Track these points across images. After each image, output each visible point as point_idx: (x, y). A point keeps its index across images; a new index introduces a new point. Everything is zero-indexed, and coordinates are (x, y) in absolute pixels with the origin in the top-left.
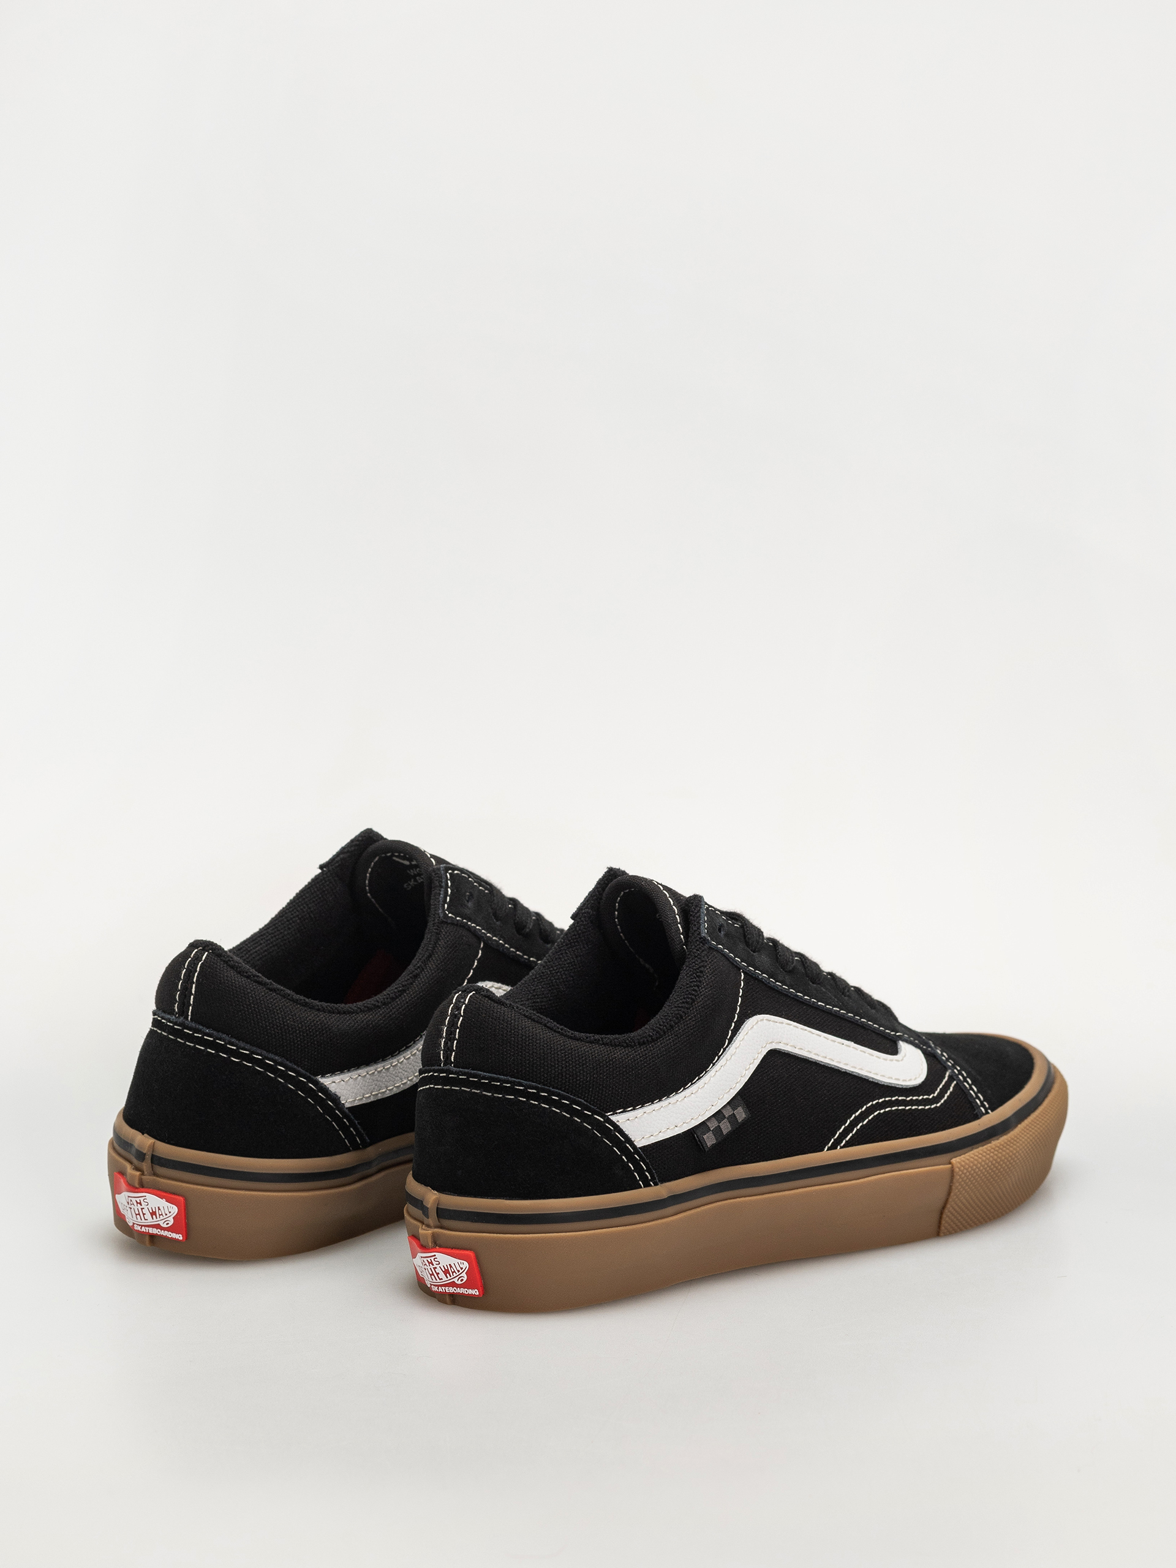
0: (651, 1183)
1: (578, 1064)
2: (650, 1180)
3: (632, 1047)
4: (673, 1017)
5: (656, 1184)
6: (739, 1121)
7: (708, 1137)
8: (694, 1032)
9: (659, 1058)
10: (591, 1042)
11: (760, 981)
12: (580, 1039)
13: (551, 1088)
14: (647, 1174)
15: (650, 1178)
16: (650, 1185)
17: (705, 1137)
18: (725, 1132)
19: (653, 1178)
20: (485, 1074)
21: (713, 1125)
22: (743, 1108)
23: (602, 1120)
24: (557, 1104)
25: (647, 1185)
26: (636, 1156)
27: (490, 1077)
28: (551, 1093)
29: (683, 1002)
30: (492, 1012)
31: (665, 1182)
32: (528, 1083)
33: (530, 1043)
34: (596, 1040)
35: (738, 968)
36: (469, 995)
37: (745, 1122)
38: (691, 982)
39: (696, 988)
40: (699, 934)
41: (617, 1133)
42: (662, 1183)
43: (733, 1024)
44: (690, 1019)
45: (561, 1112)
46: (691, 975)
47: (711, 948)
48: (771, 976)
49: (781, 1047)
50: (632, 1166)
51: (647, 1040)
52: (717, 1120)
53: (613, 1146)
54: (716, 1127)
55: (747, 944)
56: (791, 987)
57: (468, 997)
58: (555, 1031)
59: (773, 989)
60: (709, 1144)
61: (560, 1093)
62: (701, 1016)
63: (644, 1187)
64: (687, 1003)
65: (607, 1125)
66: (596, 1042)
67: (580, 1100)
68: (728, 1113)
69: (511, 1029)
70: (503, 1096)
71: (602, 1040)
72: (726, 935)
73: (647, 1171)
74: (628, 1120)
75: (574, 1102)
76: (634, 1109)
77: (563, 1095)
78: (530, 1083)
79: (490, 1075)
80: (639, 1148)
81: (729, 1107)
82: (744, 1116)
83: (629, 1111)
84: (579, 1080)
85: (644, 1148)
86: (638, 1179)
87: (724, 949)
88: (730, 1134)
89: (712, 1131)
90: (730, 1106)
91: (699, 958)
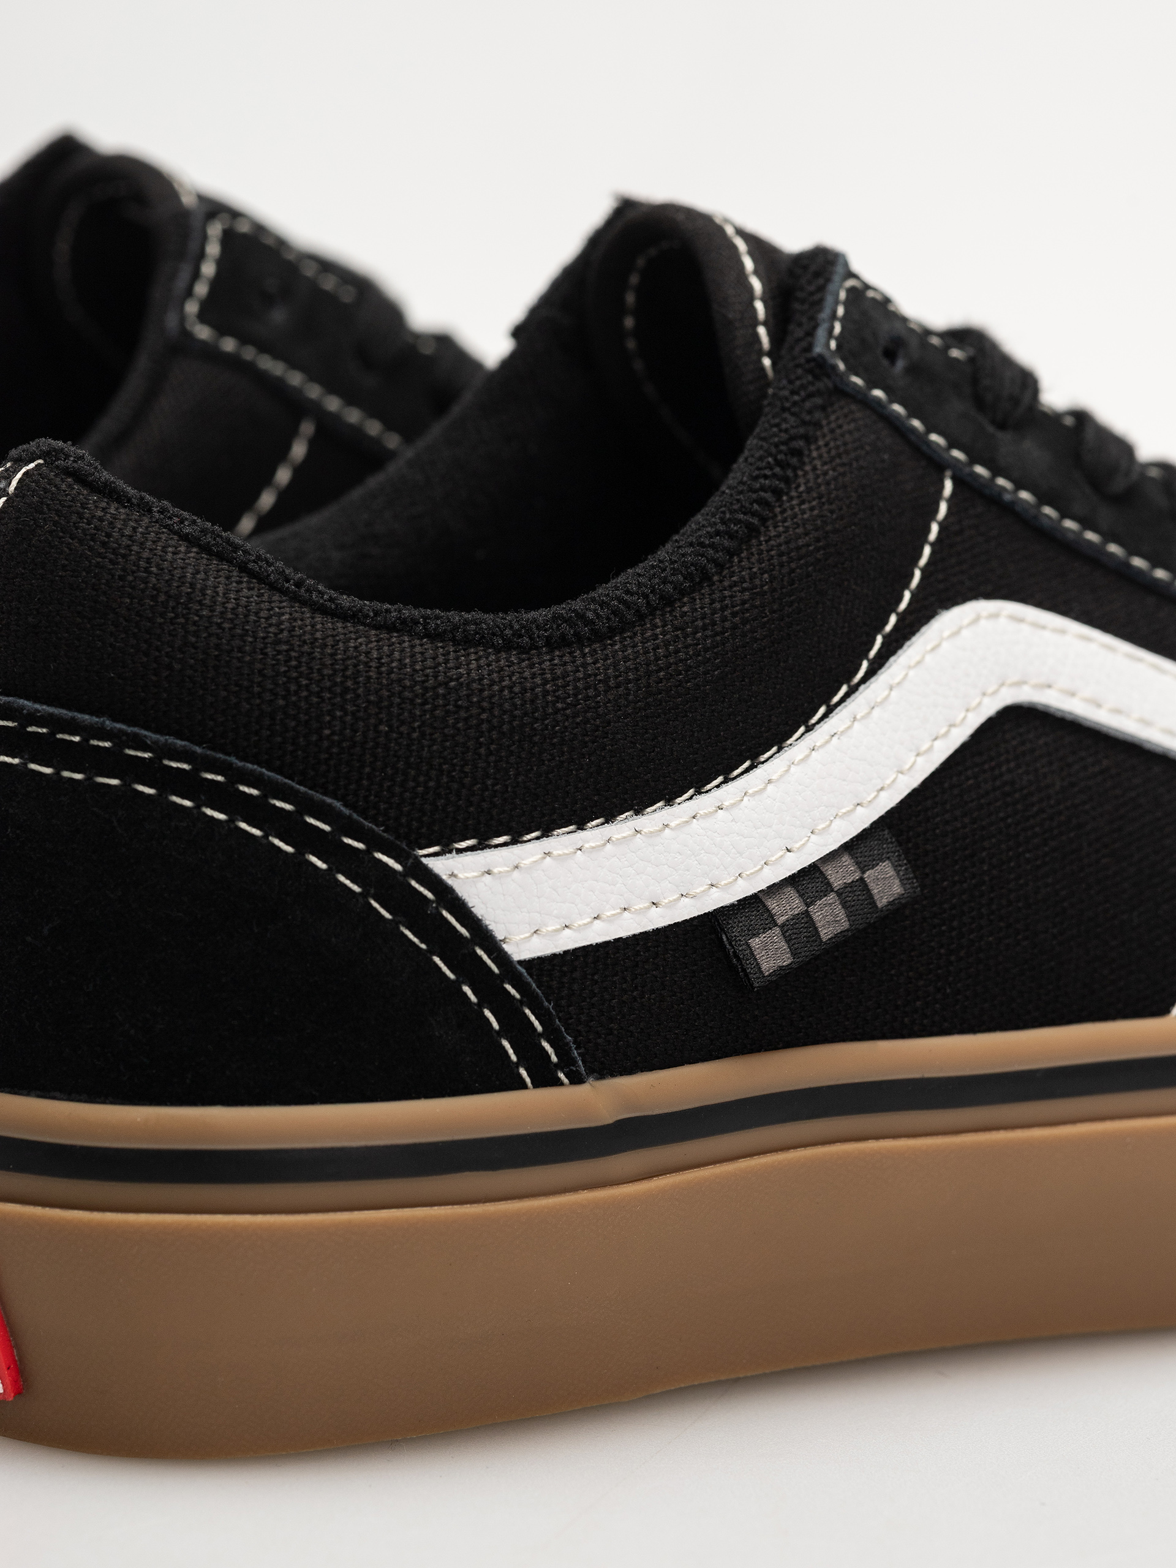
0: (561, 1075)
1: (330, 690)
2: (557, 1066)
3: (522, 650)
4: (675, 572)
5: (576, 1079)
6: (879, 905)
7: (765, 947)
8: (745, 622)
9: (608, 689)
10: (390, 628)
11: (1009, 509)
12: (354, 616)
13: (233, 759)
14: (546, 1045)
15: (554, 1059)
16: (559, 1083)
17: (755, 942)
18: (826, 933)
19: (566, 1061)
20: (37, 706)
21: (786, 907)
22: (896, 867)
23: (398, 867)
24: (257, 812)
25: (545, 1078)
26: (508, 987)
27: (51, 715)
28: (237, 776)
29: (718, 533)
30: (74, 517)
31: (613, 1075)
32: (162, 739)
33: (177, 616)
34: (404, 622)
35: (937, 466)
36: (24, 470)
37: (897, 908)
38: (756, 478)
39: (768, 496)
40: (809, 348)
41: (445, 913)
42: (601, 1076)
43: (893, 619)
44: (735, 584)
45: (266, 836)
46: (761, 459)
47: (844, 392)
48: (1043, 498)
49: (1054, 700)
50: (492, 1019)
51: (576, 634)
52: (801, 896)
53: (432, 952)
54: (795, 917)
55: (980, 403)
56: (1109, 536)
57: (19, 475)
58: (273, 587)
59: (1051, 537)
60: (768, 965)
61: (262, 774)
62: (772, 579)
63: (536, 1085)
64: (731, 536)
65: (413, 883)
66: (404, 627)
67: (329, 800)
68: (841, 875)
69: (124, 570)
70: (88, 779)
71: (426, 624)
72: (913, 370)
73: (546, 1035)
74: (489, 873)
75: (307, 806)
76: (515, 841)
77: (270, 781)
78: (171, 740)
79: (51, 710)
80: (520, 962)
81: (846, 859)
82: (897, 889)
83: (496, 846)
84: (328, 737)
85: (536, 965)
86: (514, 1058)
87: (891, 401)
88: (841, 942)
89: (782, 926)
90: (853, 856)
91: (793, 414)
